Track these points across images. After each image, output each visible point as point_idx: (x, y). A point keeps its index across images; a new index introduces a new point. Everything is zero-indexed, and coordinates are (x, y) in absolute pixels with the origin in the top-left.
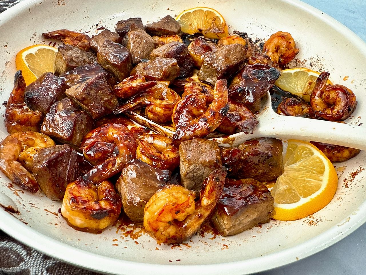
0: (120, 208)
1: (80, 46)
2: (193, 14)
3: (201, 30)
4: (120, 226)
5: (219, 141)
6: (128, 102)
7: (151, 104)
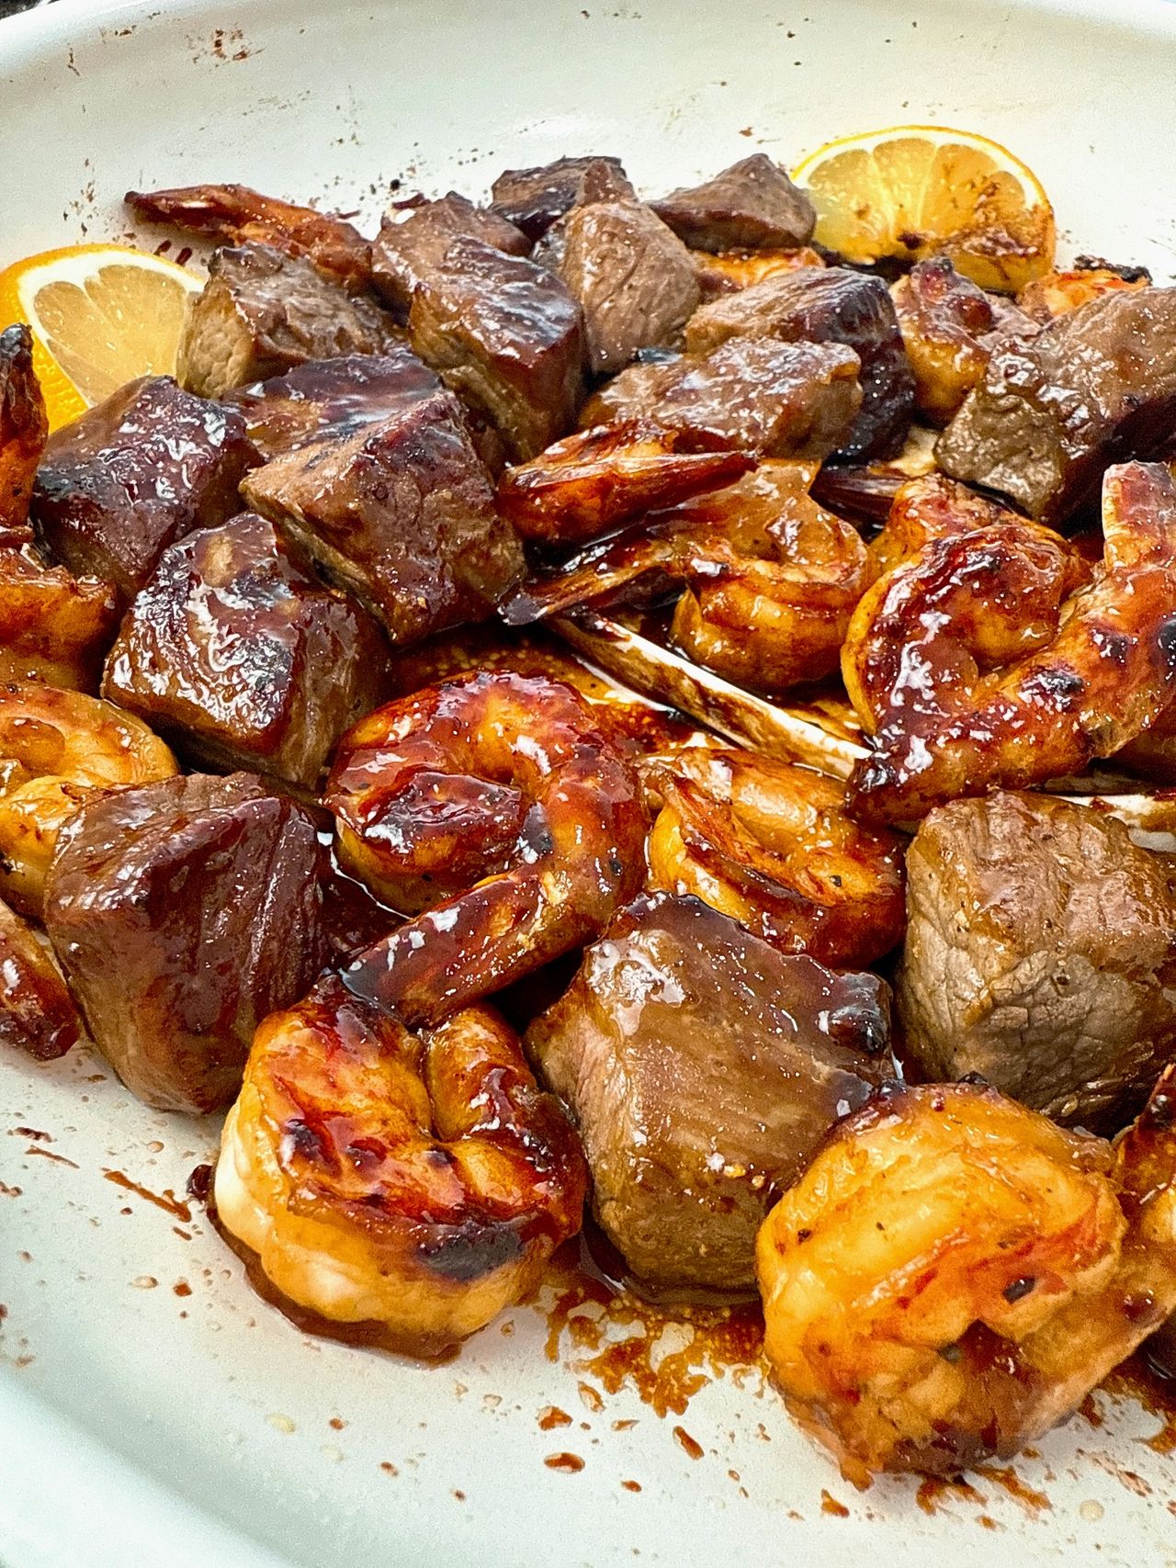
0: (579, 1198)
1: (324, 261)
2: (877, 159)
3: (912, 242)
4: (567, 1302)
5: (1129, 815)
6: (580, 566)
7: (725, 578)
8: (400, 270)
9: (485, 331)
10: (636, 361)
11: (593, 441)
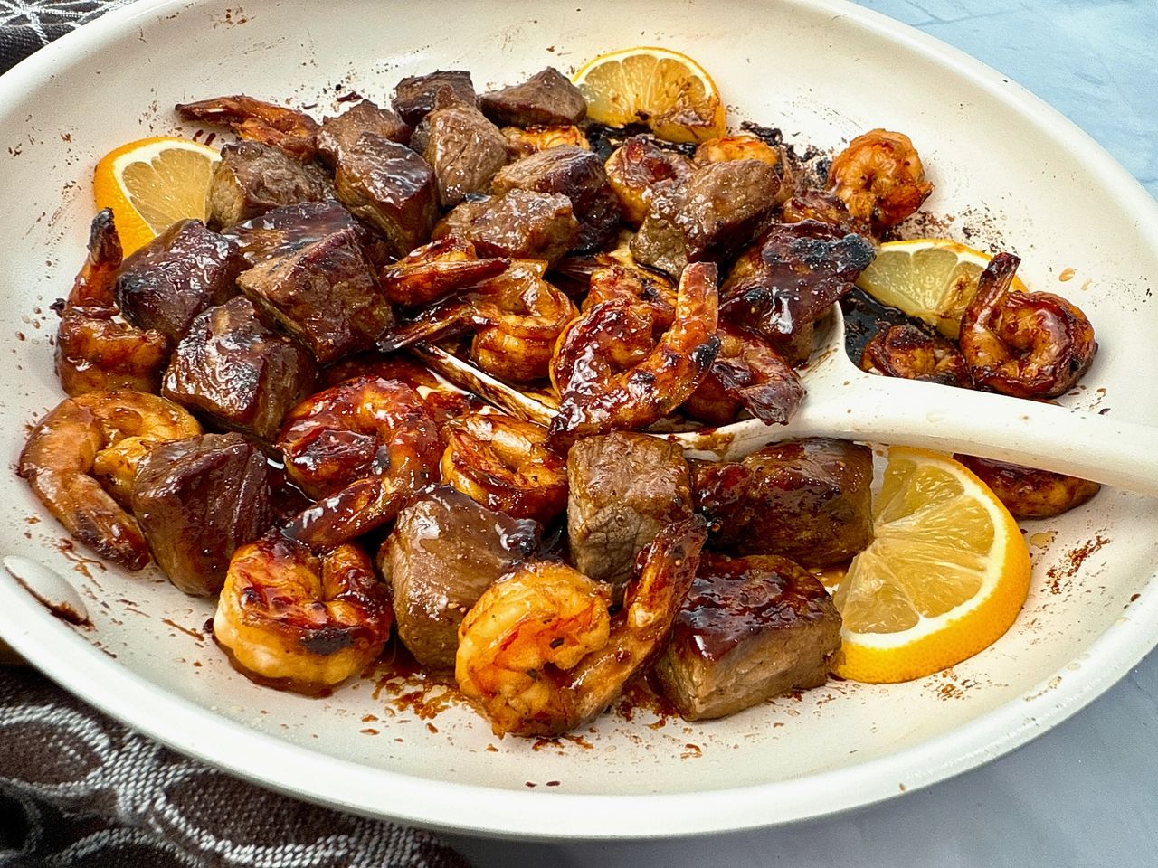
0: (388, 625)
1: (288, 147)
2: (625, 67)
3: (644, 116)
4: (385, 679)
5: (688, 442)
6: (424, 318)
7: (489, 326)
8: (333, 148)
9: (375, 188)
10: (463, 200)
11: (432, 249)
